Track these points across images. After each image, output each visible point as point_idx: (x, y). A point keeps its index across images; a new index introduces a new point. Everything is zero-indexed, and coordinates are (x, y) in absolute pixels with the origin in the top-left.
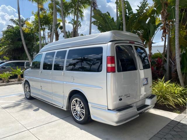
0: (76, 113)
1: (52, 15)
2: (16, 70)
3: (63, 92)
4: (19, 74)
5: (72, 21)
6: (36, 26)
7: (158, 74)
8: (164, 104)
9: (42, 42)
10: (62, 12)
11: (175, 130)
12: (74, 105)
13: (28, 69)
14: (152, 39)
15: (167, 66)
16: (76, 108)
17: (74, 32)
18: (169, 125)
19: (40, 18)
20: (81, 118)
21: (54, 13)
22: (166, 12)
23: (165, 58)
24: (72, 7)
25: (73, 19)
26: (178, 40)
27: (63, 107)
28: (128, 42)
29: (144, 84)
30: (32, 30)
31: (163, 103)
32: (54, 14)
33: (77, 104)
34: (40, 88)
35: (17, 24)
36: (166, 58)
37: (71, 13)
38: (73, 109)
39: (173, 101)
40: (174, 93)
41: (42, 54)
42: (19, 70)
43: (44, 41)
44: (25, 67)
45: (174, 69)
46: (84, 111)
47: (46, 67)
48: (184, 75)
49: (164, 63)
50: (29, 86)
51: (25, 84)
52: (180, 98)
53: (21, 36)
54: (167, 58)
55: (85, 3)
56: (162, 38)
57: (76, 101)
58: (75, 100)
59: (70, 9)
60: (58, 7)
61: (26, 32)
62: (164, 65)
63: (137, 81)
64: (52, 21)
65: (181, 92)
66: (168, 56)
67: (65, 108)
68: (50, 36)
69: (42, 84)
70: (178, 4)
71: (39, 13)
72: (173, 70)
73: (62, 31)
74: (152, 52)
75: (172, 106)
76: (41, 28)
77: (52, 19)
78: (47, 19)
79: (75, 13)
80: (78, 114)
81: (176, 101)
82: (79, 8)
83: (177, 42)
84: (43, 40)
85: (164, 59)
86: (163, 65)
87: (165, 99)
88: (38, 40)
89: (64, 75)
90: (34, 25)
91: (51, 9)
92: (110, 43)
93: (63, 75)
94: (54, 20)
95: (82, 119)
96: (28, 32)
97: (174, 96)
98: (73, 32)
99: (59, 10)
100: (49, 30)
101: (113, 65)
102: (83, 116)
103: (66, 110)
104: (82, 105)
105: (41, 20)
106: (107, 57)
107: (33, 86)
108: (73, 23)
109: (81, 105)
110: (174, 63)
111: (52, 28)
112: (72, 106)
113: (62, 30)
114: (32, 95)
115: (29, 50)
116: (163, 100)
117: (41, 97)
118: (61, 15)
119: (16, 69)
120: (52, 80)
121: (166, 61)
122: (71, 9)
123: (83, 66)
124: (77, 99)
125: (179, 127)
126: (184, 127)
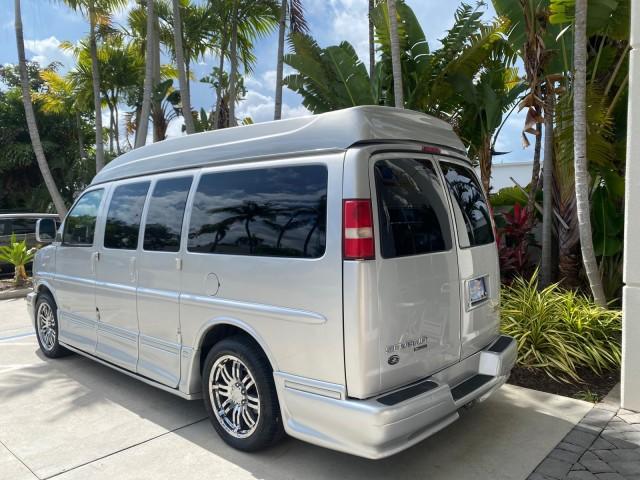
0: (228, 410)
1: (142, 53)
2: (8, 249)
3: (179, 333)
4: (20, 263)
5: (213, 75)
6: (84, 91)
7: (513, 260)
8: (541, 368)
9: (107, 147)
10: (178, 41)
11: (587, 464)
12: (221, 381)
13: (50, 243)
14: (493, 139)
15: (543, 233)
16: (226, 391)
17: (221, 113)
18: (566, 446)
19: (99, 62)
20: (247, 428)
21: (148, 43)
22: (541, 47)
23: (536, 205)
24: (213, 25)
25: (215, 68)
26: (584, 142)
27: (177, 389)
28: (419, 148)
29: (476, 298)
30: (69, 103)
31: (535, 362)
32: (148, 48)
33: (231, 375)
34: (93, 316)
35: (14, 82)
36: (541, 204)
37: (211, 47)
38: (214, 395)
39: (569, 355)
40: (574, 327)
41: (102, 189)
42: (19, 247)
43: (115, 142)
44: (38, 239)
45: (569, 242)
46: (256, 404)
47: (117, 236)
48: (602, 263)
49: (533, 222)
50: (54, 307)
51: (37, 300)
52: (594, 344)
53: (29, 125)
54: (542, 206)
55: (260, 11)
56: (524, 135)
57: (229, 364)
58: (222, 363)
59: (206, 34)
60: (164, 22)
61: (46, 109)
62: (534, 231)
63: (445, 287)
64: (143, 73)
65: (594, 322)
66: (547, 199)
67: (185, 393)
68: (135, 127)
69: (102, 301)
70: (584, 19)
71: (93, 43)
72: (565, 246)
73: (177, 110)
74: (492, 183)
75: (566, 374)
76: (101, 95)
77: (143, 65)
78: (125, 67)
79: (224, 48)
80: (234, 413)
81: (581, 356)
82: (239, 31)
83: (578, 151)
84: (111, 141)
85: (535, 208)
86: (529, 229)
87: (541, 350)
88: (90, 139)
89: (181, 268)
90: (77, 87)
91: (139, 30)
92: (354, 152)
93: (178, 267)
94: (148, 71)
95: (250, 433)
96: (56, 111)
97: (574, 340)
98: (218, 114)
99: (166, 37)
100: (130, 104)
101: (366, 232)
102: (253, 422)
103: (189, 398)
104: (249, 380)
105: (100, 70)
106: (344, 201)
107: (69, 308)
108: (216, 80)
109: (245, 379)
110: (568, 224)
111: (141, 99)
112: (210, 384)
113: (177, 106)
114: (64, 341)
115: (57, 175)
116: (537, 354)
117: (96, 349)
118: (173, 51)
119: (9, 243)
120: (138, 286)
121: (540, 216)
122: (210, 32)
123: (251, 234)
124: (231, 358)
125: (599, 452)
126: (615, 451)
